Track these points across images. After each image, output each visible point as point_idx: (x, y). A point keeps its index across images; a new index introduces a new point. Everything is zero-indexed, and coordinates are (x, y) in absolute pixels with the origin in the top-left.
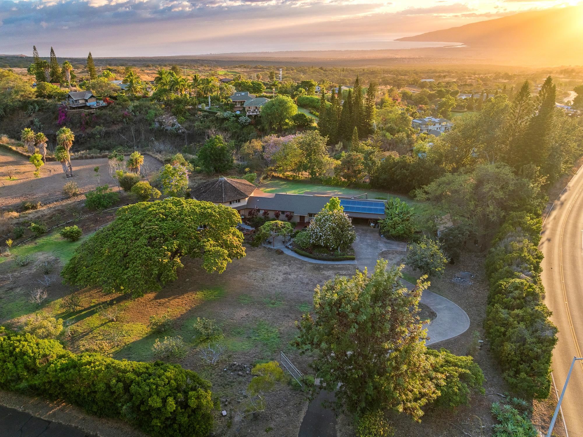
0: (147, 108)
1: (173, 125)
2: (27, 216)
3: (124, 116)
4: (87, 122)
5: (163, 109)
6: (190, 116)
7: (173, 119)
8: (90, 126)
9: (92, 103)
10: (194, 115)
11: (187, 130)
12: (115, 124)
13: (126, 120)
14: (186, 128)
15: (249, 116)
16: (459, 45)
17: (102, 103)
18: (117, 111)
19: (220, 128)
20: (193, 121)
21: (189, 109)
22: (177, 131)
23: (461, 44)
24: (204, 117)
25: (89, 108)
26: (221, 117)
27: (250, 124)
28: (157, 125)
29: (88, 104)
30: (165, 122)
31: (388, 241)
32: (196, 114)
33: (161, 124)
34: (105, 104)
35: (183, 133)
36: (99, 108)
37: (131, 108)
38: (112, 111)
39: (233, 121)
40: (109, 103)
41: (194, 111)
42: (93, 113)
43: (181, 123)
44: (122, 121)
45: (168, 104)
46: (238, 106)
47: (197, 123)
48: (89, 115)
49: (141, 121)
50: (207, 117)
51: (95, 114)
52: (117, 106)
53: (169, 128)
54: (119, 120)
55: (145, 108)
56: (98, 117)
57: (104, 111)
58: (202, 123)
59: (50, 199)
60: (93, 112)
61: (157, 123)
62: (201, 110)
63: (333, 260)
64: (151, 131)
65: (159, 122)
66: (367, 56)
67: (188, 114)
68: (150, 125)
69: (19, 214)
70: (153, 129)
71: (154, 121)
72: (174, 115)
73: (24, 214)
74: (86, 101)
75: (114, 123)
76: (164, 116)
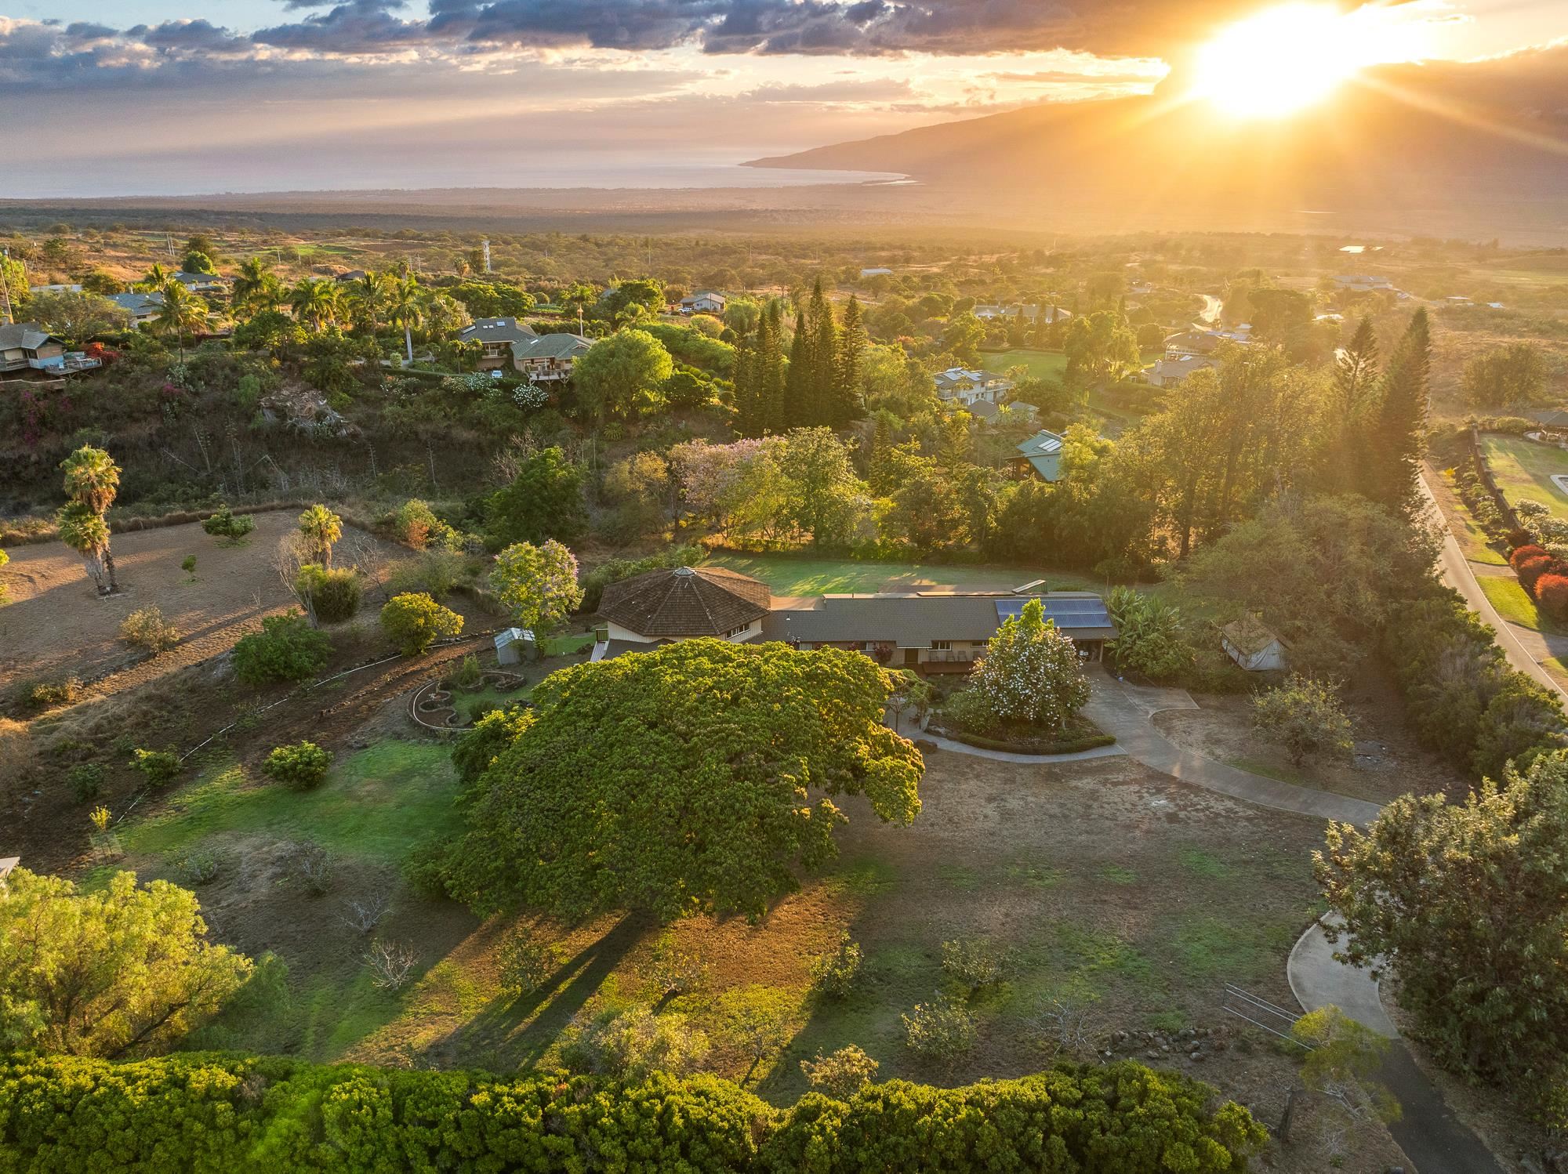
0: (227, 371)
1: (320, 416)
2: (55, 729)
3: (163, 397)
4: (44, 416)
5: (276, 371)
6: (363, 389)
7: (314, 399)
8: (52, 429)
9: (51, 359)
10: (375, 384)
11: (364, 427)
12: (137, 420)
13: (172, 408)
14: (358, 423)
15: (537, 383)
16: (899, 179)
17: (81, 360)
18: (137, 381)
19: (461, 420)
20: (378, 403)
21: (356, 371)
22: (335, 433)
23: (904, 176)
24: (407, 391)
25: (42, 374)
26: (461, 388)
27: (546, 404)
28: (270, 417)
29: (36, 363)
30: (293, 410)
31: (1140, 689)
32: (381, 381)
33: (281, 413)
34: (92, 362)
35: (354, 436)
36: (75, 376)
37: (181, 372)
38: (119, 382)
39: (497, 401)
40: (108, 360)
41: (371, 376)
42: (60, 391)
43: (341, 409)
44: (158, 413)
45: (288, 355)
46: (491, 356)
47: (388, 410)
48: (45, 396)
49: (217, 407)
50: (416, 389)
51: (65, 395)
52: (137, 368)
53: (310, 425)
54: (149, 408)
55: (223, 368)
56: (78, 401)
57: (96, 384)
58: (403, 406)
59: (93, 667)
60: (57, 387)
61: (268, 413)
62: (388, 371)
63: (1069, 751)
64: (255, 434)
65: (272, 407)
66: (677, 205)
67: (356, 383)
68: (250, 418)
69: (24, 723)
70: (259, 429)
71: (259, 407)
72: (316, 387)
73: (42, 722)
74: (29, 353)
75: (131, 418)
76: (285, 392)
